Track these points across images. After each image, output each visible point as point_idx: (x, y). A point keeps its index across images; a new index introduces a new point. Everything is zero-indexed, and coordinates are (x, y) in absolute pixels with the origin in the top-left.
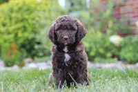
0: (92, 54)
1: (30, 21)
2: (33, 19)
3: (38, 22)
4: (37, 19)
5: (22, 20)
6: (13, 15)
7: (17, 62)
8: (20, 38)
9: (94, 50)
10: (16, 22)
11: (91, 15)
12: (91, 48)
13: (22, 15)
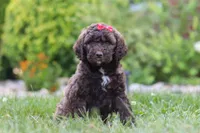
0: (167, 70)
1: (68, 19)
2: (73, 15)
3: (79, 19)
4: (78, 15)
5: (55, 18)
6: (41, 9)
7: (46, 84)
8: (52, 45)
9: (170, 63)
10: (45, 21)
11: (165, 8)
12: (164, 62)
13: (55, 10)
